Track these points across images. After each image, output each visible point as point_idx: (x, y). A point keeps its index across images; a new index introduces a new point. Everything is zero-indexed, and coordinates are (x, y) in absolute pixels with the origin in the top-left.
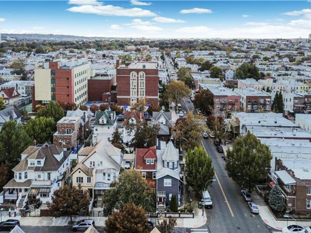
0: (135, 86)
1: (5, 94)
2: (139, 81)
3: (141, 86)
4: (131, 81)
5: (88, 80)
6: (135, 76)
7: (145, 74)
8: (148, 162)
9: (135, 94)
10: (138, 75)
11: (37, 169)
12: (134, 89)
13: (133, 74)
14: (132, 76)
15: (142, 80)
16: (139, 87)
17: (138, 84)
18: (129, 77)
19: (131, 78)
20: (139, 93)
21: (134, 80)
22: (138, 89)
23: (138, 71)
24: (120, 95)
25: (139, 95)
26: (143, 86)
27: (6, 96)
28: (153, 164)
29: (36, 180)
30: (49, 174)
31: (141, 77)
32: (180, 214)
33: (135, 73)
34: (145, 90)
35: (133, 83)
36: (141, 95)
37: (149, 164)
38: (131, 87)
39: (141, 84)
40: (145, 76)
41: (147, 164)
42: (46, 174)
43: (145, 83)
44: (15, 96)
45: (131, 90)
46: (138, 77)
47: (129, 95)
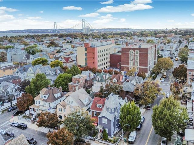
0: (132, 59)
1: (65, 61)
2: (135, 56)
3: (136, 60)
4: (130, 56)
5: (110, 55)
6: (132, 53)
7: (139, 52)
8: (98, 106)
9: (132, 64)
10: (134, 52)
11: (44, 100)
12: (131, 61)
13: (131, 51)
14: (131, 52)
15: (137, 55)
16: (135, 60)
17: (134, 58)
18: (129, 53)
19: (130, 54)
20: (135, 64)
21: (132, 55)
22: (134, 61)
23: (134, 49)
24: (123, 65)
25: (135, 65)
26: (138, 60)
27: (65, 62)
28: (101, 108)
29: (44, 106)
30: (49, 104)
31: (136, 54)
32: (107, 142)
33: (132, 51)
34: (139, 62)
35: (131, 57)
36: (136, 65)
37: (99, 107)
38: (130, 60)
39: (136, 58)
40: (139, 53)
41: (98, 107)
42: (48, 103)
43: (139, 58)
44: (70, 62)
45: (130, 62)
46: (134, 54)
47: (129, 65)
